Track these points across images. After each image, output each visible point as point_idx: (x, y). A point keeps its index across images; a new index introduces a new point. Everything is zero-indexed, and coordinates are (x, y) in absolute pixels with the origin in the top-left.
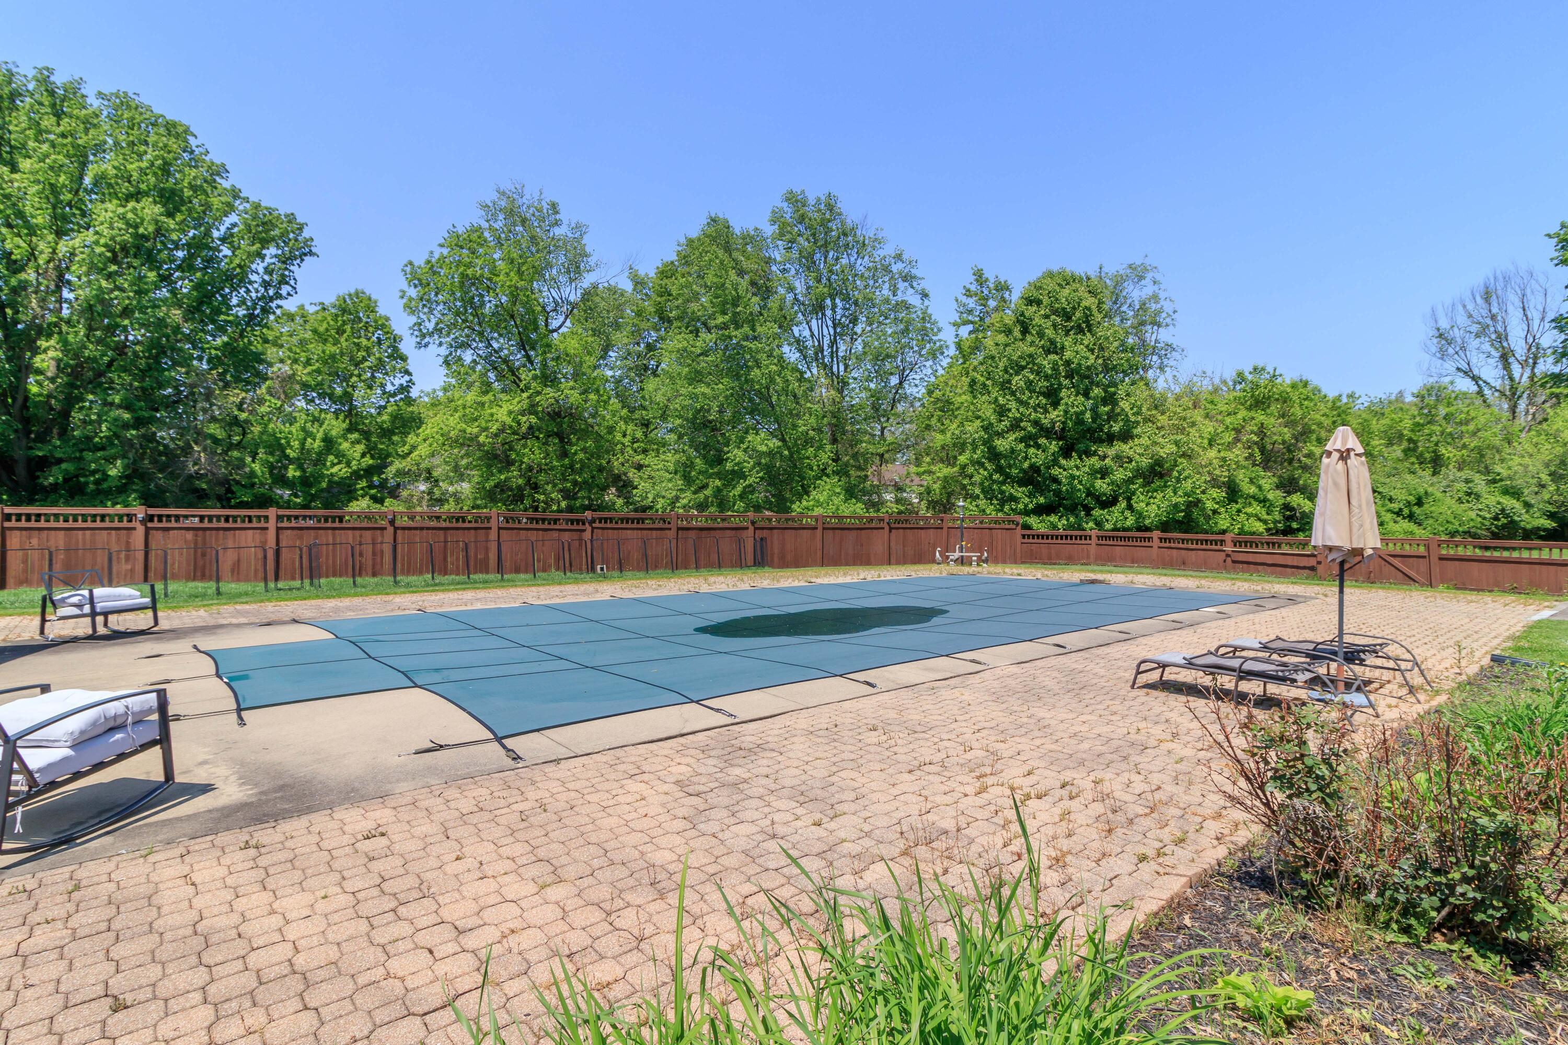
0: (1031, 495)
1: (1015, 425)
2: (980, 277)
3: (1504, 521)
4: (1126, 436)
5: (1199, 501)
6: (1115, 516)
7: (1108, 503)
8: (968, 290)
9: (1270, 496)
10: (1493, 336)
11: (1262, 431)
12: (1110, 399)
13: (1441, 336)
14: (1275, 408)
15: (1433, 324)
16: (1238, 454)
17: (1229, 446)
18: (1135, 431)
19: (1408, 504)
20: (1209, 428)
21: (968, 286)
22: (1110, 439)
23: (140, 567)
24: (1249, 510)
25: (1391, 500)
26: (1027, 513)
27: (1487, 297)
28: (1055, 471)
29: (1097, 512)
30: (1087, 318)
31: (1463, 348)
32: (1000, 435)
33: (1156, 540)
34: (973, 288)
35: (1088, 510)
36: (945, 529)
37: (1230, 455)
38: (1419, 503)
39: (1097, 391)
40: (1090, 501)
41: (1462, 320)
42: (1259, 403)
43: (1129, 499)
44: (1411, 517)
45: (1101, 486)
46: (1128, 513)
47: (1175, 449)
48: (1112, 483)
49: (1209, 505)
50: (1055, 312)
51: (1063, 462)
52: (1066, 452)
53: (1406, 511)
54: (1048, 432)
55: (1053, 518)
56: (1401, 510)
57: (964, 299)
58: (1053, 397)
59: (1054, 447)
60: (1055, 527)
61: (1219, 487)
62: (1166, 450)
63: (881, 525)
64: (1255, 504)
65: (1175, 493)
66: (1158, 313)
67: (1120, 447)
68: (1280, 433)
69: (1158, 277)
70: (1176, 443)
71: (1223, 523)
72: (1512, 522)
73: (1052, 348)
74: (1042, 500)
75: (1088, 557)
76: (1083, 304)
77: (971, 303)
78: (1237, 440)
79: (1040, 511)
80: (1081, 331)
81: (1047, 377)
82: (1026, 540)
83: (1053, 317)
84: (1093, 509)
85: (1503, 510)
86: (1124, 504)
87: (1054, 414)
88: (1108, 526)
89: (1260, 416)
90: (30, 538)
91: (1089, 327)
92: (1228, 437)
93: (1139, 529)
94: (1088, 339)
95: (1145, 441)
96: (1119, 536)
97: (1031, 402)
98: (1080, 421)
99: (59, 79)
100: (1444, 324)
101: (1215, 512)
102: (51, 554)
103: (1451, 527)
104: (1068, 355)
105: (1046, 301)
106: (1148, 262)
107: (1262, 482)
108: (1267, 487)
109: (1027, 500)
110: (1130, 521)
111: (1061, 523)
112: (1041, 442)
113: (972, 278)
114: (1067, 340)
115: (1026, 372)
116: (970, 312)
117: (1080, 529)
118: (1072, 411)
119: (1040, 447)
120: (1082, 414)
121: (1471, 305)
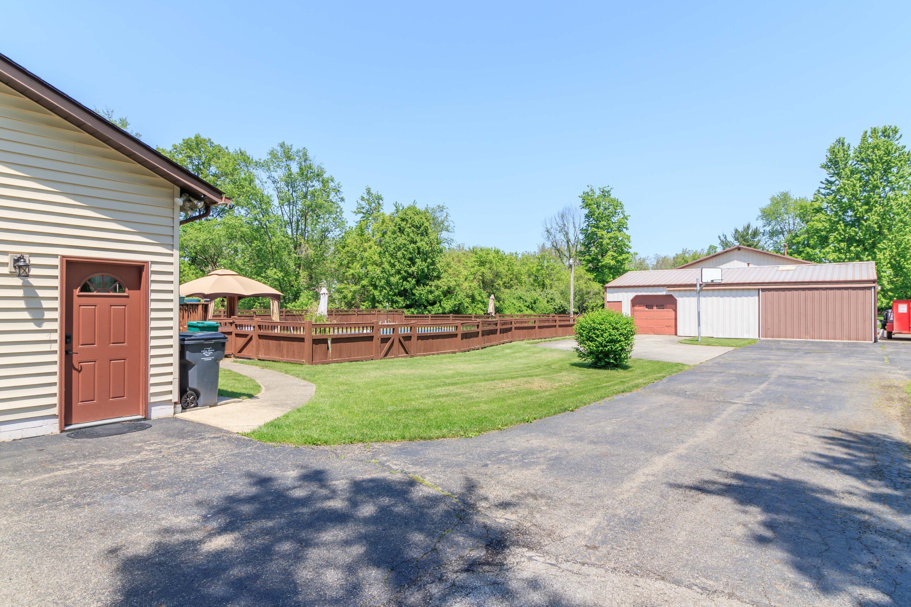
0: (404, 301)
1: (398, 272)
2: (369, 192)
3: (562, 309)
4: (438, 277)
5: (462, 303)
6: (436, 309)
7: (433, 304)
8: (363, 198)
10: (565, 233)
11: (483, 275)
12: (433, 263)
13: (548, 231)
14: (488, 266)
15: (545, 226)
16: (475, 284)
17: (472, 281)
18: (441, 276)
19: (531, 303)
20: (465, 273)
21: (363, 195)
24: (478, 306)
25: (526, 302)
26: (402, 308)
27: (562, 216)
28: (414, 291)
29: (429, 308)
30: (426, 230)
32: (392, 275)
33: (451, 317)
34: (366, 197)
35: (425, 307)
37: (472, 284)
38: (535, 303)
39: (429, 260)
40: (425, 303)
41: (554, 225)
42: (482, 263)
43: (440, 302)
44: (532, 308)
45: (431, 297)
46: (440, 308)
47: (455, 283)
48: (434, 296)
49: (466, 305)
50: (413, 226)
51: (417, 288)
52: (418, 283)
53: (530, 306)
54: (411, 275)
55: (413, 310)
57: (360, 201)
58: (412, 260)
59: (413, 281)
60: (413, 313)
61: (469, 298)
62: (453, 284)
64: (480, 303)
65: (455, 300)
66: (448, 226)
67: (436, 282)
68: (489, 276)
69: (447, 210)
70: (455, 281)
71: (470, 312)
72: (565, 310)
73: (413, 242)
74: (408, 303)
76: (425, 225)
77: (364, 204)
78: (475, 278)
79: (408, 307)
80: (422, 235)
81: (411, 253)
82: (406, 318)
83: (412, 228)
84: (427, 306)
85: (562, 305)
86: (439, 304)
87: (413, 269)
88: (433, 313)
89: (483, 269)
91: (427, 233)
92: (472, 277)
93: (443, 313)
94: (426, 239)
95: (445, 280)
96: (436, 316)
97: (404, 263)
98: (423, 271)
100: (549, 227)
101: (467, 307)
103: (544, 312)
104: (418, 244)
105: (410, 221)
106: (444, 204)
107: (483, 295)
108: (484, 297)
109: (402, 303)
110: (441, 311)
111: (415, 312)
112: (408, 279)
113: (365, 191)
114: (418, 239)
115: (402, 250)
116: (363, 208)
117: (422, 314)
118: (420, 268)
119: (408, 281)
120: (424, 269)
121: (558, 219)
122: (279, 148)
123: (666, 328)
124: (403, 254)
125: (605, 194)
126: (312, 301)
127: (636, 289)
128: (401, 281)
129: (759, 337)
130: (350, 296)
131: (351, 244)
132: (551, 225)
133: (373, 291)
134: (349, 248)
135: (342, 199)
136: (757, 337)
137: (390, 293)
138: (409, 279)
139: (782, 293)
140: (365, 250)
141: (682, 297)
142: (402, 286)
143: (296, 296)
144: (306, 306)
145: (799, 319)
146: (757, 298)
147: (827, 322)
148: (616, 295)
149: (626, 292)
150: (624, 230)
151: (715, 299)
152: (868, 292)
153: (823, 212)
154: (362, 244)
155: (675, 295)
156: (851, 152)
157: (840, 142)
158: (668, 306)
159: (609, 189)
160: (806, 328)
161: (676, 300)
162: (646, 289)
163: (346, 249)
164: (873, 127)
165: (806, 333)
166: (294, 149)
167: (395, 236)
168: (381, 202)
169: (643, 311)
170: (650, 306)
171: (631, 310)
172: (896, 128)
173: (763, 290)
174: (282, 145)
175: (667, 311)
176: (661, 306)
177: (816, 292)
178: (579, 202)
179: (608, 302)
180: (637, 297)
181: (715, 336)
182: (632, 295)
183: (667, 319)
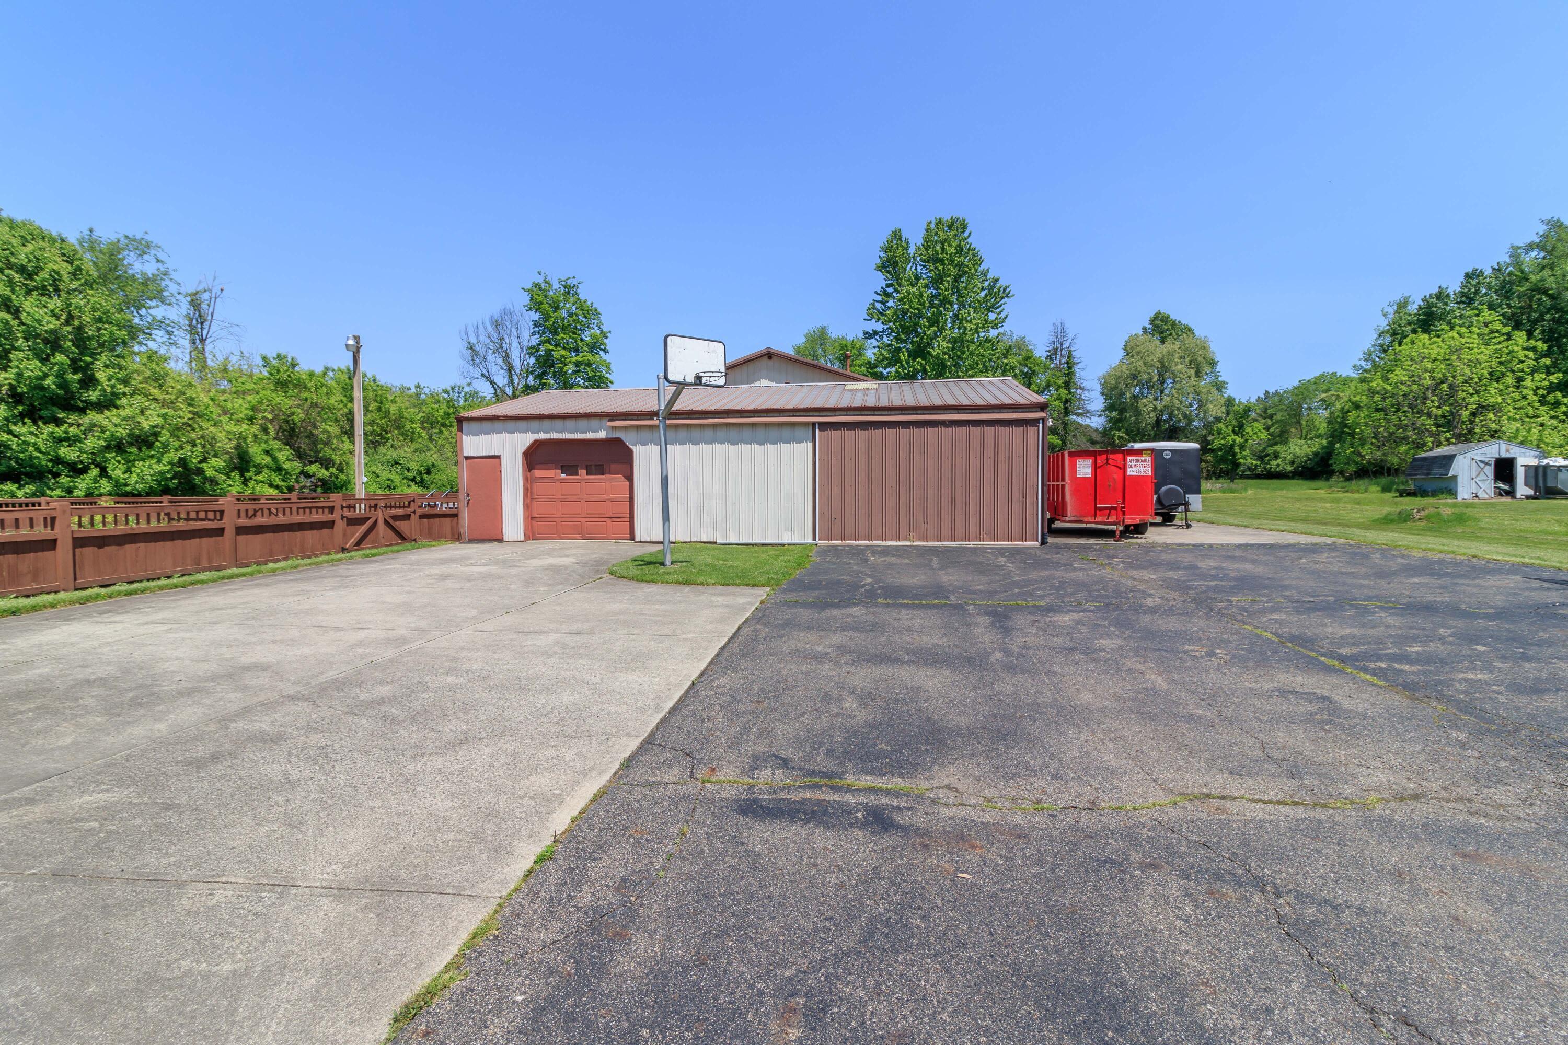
9: (286, 466)
10: (503, 354)
11: (276, 410)
13: (471, 348)
14: (293, 391)
15: (466, 338)
18: (118, 402)
27: (498, 325)
29: (65, 480)
30: (55, 282)
31: (485, 359)
35: (54, 477)
37: (239, 429)
41: (483, 338)
42: (281, 386)
47: (159, 422)
48: (83, 451)
49: (208, 473)
56: (415, 477)
62: (151, 423)
67: (93, 416)
69: (161, 256)
76: (51, 266)
80: (45, 293)
89: (278, 397)
94: (54, 303)
95: (126, 412)
100: (473, 340)
101: (213, 479)
106: (149, 238)
107: (278, 454)
108: (283, 458)
110: (106, 487)
121: (490, 329)
123: (609, 521)
125: (569, 290)
127: (535, 424)
129: (814, 539)
132: (477, 336)
136: (810, 540)
139: (862, 433)
141: (644, 444)
145: (898, 496)
146: (810, 445)
147: (953, 501)
148: (483, 438)
149: (511, 432)
150: (602, 353)
151: (717, 447)
152: (1031, 430)
153: (877, 337)
155: (628, 438)
156: (912, 251)
157: (897, 235)
158: (613, 466)
159: (575, 282)
160: (911, 514)
161: (630, 452)
162: (558, 423)
164: (938, 217)
165: (911, 528)
169: (553, 481)
170: (570, 469)
171: (525, 479)
172: (964, 221)
173: (824, 426)
175: (612, 481)
176: (597, 469)
177: (932, 431)
178: (526, 299)
179: (467, 458)
180: (537, 445)
181: (719, 541)
182: (524, 439)
183: (612, 500)
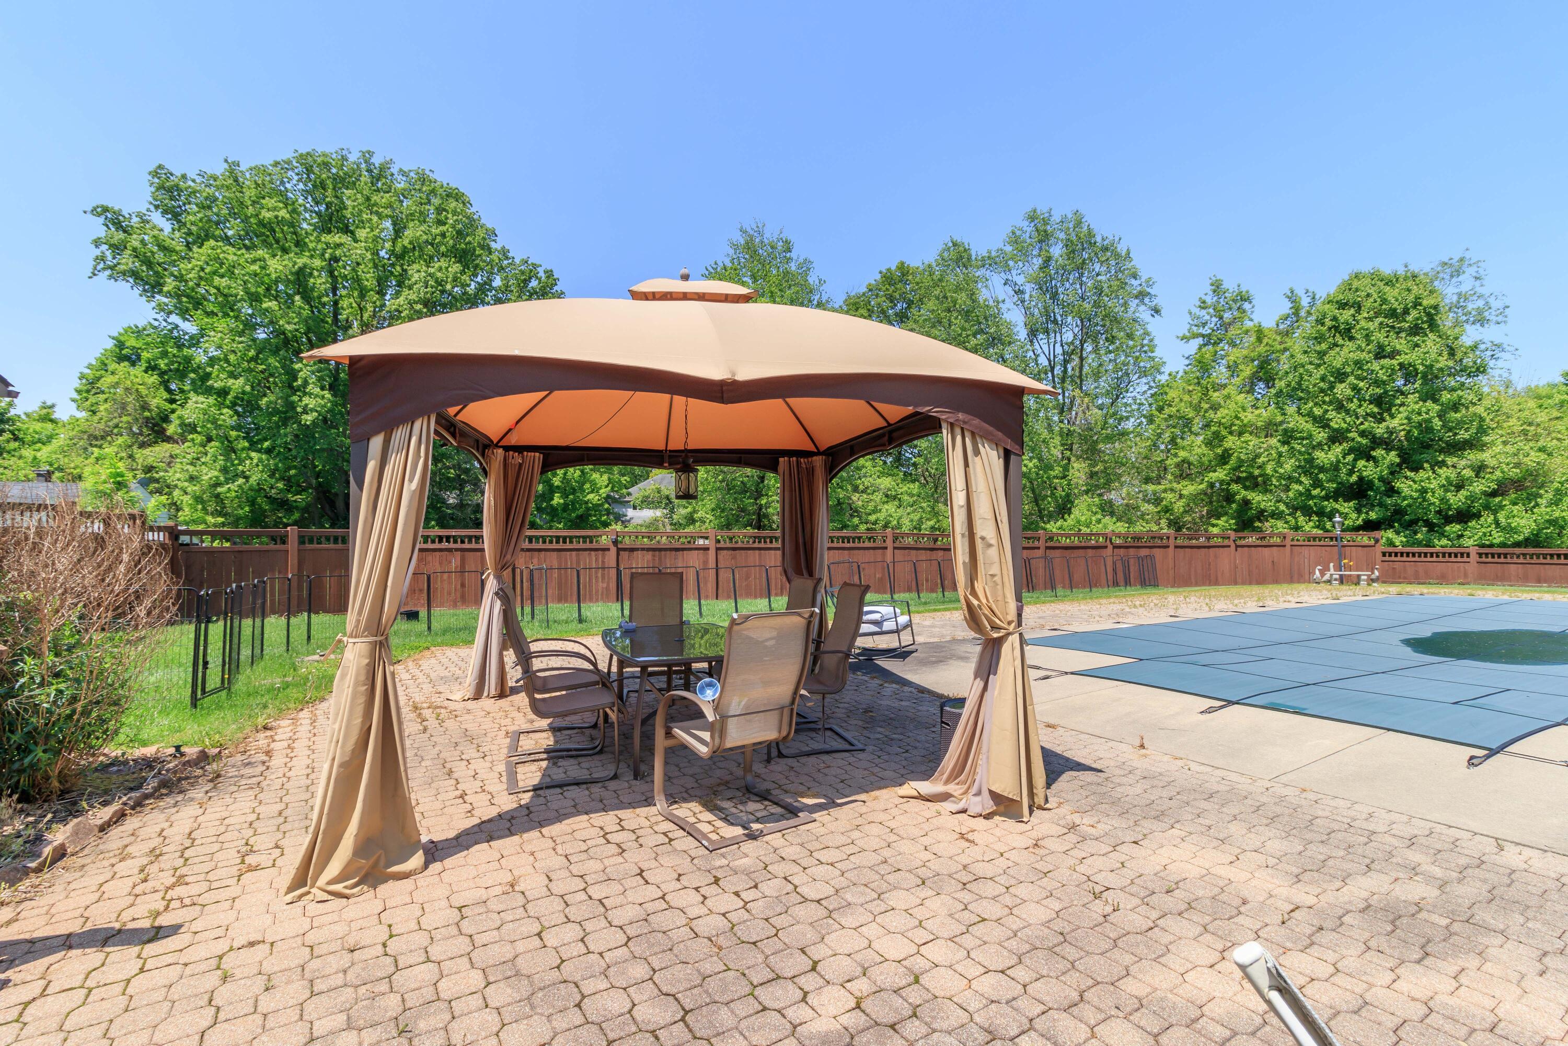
0: (1358, 511)
1: (1337, 437)
2: (1217, 288)
4: (1479, 443)
6: (1479, 533)
7: (1464, 516)
8: (1204, 302)
12: (1461, 403)
21: (1204, 298)
22: (1457, 448)
23: (613, 585)
28: (1397, 484)
32: (1319, 446)
34: (1209, 300)
36: (1288, 547)
39: (1445, 397)
40: (1437, 517)
43: (1493, 513)
45: (1458, 498)
46: (1493, 529)
50: (1381, 313)
51: (1407, 474)
52: (1411, 460)
54: (1386, 443)
55: (1389, 534)
57: (1197, 311)
58: (1386, 402)
59: (1393, 458)
60: (1391, 543)
63: (1226, 542)
66: (1483, 310)
73: (1387, 353)
74: (1374, 515)
75: (1466, 575)
77: (1204, 315)
79: (1372, 527)
81: (1377, 383)
82: (1387, 558)
83: (1380, 319)
84: (1443, 525)
87: (1392, 423)
88: (1468, 542)
90: (532, 558)
91: (1432, 325)
96: (1487, 552)
97: (1360, 410)
99: (377, 160)
102: (578, 572)
104: (1404, 357)
105: (1366, 304)
109: (1354, 516)
111: (1399, 540)
112: (1374, 453)
113: (1209, 289)
114: (1400, 344)
115: (1351, 379)
116: (1204, 324)
117: (1427, 546)
118: (1416, 418)
119: (1375, 460)
120: (1429, 421)
122: (1025, 224)
124: (1355, 388)
126: (1099, 516)
128: (1350, 458)
130: (1179, 506)
131: (1177, 400)
133: (1243, 492)
134: (1174, 409)
135: (1156, 311)
137: (1315, 492)
138: (1378, 453)
140: (1215, 407)
142: (1351, 472)
143: (1064, 509)
144: (1088, 527)
154: (1206, 395)
163: (1167, 411)
166: (1056, 218)
167: (1324, 346)
168: (1246, 306)
174: (1032, 217)
